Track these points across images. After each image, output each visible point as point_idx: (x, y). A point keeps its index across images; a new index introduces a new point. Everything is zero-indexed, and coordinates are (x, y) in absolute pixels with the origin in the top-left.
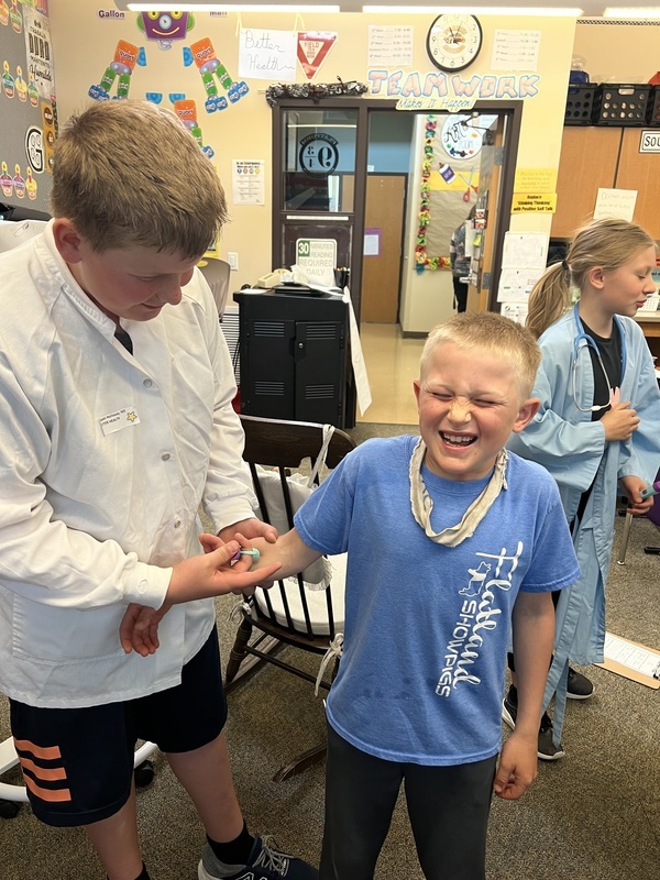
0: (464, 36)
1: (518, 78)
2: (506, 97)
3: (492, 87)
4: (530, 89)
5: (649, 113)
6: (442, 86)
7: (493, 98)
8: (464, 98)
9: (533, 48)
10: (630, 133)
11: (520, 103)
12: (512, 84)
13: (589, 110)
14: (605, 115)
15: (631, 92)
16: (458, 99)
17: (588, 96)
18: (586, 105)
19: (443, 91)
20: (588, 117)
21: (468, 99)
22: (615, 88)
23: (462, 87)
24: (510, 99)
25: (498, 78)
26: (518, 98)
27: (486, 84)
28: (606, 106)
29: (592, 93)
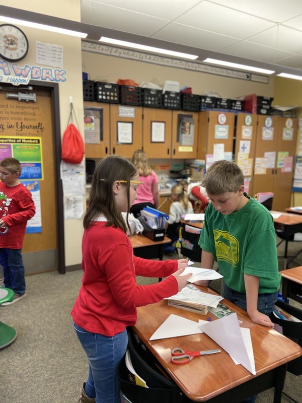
0: (17, 42)
1: (53, 71)
2: (48, 80)
3: (38, 73)
4: (61, 77)
5: (120, 98)
6: (6, 69)
7: (40, 80)
8: (22, 78)
9: (60, 55)
10: (113, 107)
11: (57, 85)
12: (50, 73)
13: (93, 93)
14: (100, 97)
15: (110, 87)
16: (18, 78)
17: (91, 87)
18: (91, 91)
19: (7, 72)
20: (93, 97)
21: (25, 79)
22: (103, 84)
23: (19, 72)
24: (50, 81)
25: (42, 68)
26: (55, 82)
27: (34, 71)
28: (100, 93)
29: (93, 85)
